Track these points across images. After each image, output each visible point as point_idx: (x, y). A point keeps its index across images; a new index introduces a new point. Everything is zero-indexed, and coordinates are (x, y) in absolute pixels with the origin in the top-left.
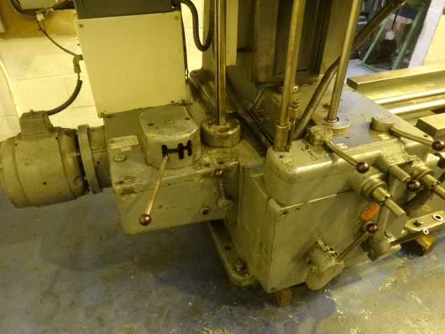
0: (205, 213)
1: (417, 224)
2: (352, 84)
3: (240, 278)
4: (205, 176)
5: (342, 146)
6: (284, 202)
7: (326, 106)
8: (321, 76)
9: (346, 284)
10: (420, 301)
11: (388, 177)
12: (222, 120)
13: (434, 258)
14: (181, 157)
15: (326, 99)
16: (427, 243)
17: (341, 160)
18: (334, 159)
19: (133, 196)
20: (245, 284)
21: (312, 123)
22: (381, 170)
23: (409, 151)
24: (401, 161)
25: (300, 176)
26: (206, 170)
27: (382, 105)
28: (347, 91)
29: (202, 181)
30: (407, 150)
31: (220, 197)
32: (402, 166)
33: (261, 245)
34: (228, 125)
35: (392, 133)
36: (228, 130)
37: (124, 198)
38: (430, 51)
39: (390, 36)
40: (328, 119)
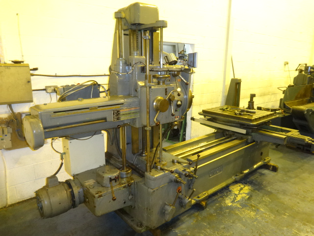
0: (125, 203)
1: (198, 197)
2: (164, 150)
3: (141, 229)
4: (124, 187)
5: (166, 168)
6: (153, 188)
7: (158, 158)
8: (155, 149)
9: (179, 226)
10: (205, 224)
11: (180, 174)
12: (125, 168)
13: (208, 209)
14: (116, 182)
15: (158, 156)
16: (204, 203)
17: (167, 172)
18: (164, 172)
19: (102, 198)
20: (143, 231)
21: (155, 163)
22: (178, 173)
23: (184, 167)
24: (183, 169)
25: (156, 178)
26: (124, 185)
27: (176, 156)
28: (164, 153)
29: (124, 189)
30: (184, 166)
31: (130, 195)
32: (183, 171)
33: (147, 208)
34: (127, 170)
35: (179, 163)
36: (128, 171)
37: (98, 199)
38: (192, 132)
39: (176, 128)
40: (160, 161)
